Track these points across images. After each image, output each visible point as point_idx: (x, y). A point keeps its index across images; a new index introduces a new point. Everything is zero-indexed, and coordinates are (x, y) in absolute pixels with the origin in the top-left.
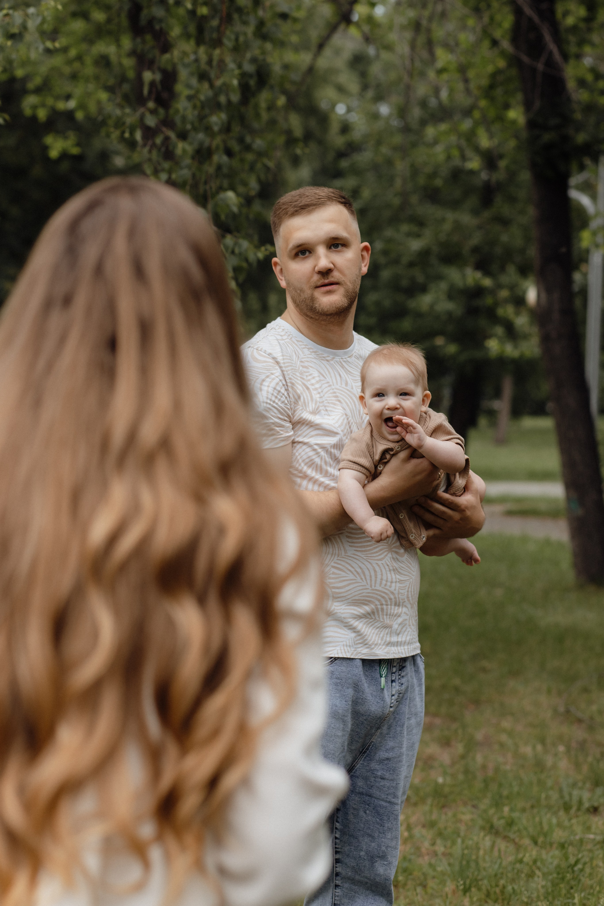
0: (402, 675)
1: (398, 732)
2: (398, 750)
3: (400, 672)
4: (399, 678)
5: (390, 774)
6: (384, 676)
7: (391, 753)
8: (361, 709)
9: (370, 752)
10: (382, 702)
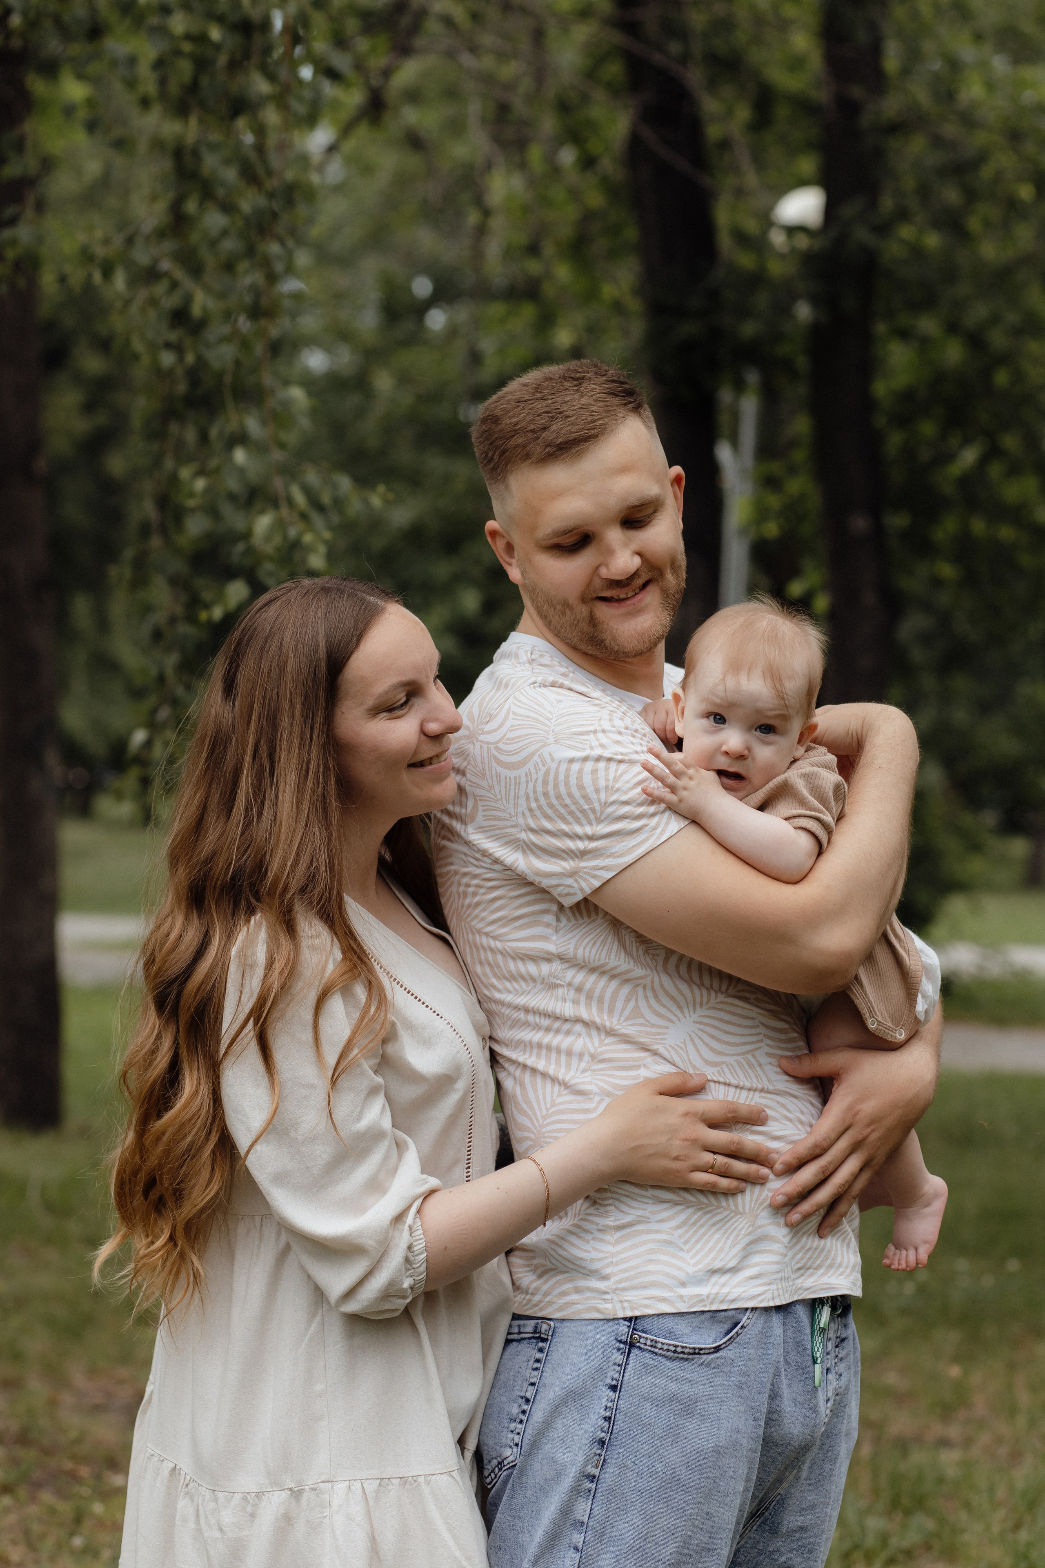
0: (840, 1356)
1: (825, 1474)
2: (822, 1509)
3: (837, 1350)
4: (836, 1363)
5: (803, 1558)
6: (819, 1361)
7: (809, 1517)
8: (775, 1434)
9: (770, 1514)
10: (814, 1415)
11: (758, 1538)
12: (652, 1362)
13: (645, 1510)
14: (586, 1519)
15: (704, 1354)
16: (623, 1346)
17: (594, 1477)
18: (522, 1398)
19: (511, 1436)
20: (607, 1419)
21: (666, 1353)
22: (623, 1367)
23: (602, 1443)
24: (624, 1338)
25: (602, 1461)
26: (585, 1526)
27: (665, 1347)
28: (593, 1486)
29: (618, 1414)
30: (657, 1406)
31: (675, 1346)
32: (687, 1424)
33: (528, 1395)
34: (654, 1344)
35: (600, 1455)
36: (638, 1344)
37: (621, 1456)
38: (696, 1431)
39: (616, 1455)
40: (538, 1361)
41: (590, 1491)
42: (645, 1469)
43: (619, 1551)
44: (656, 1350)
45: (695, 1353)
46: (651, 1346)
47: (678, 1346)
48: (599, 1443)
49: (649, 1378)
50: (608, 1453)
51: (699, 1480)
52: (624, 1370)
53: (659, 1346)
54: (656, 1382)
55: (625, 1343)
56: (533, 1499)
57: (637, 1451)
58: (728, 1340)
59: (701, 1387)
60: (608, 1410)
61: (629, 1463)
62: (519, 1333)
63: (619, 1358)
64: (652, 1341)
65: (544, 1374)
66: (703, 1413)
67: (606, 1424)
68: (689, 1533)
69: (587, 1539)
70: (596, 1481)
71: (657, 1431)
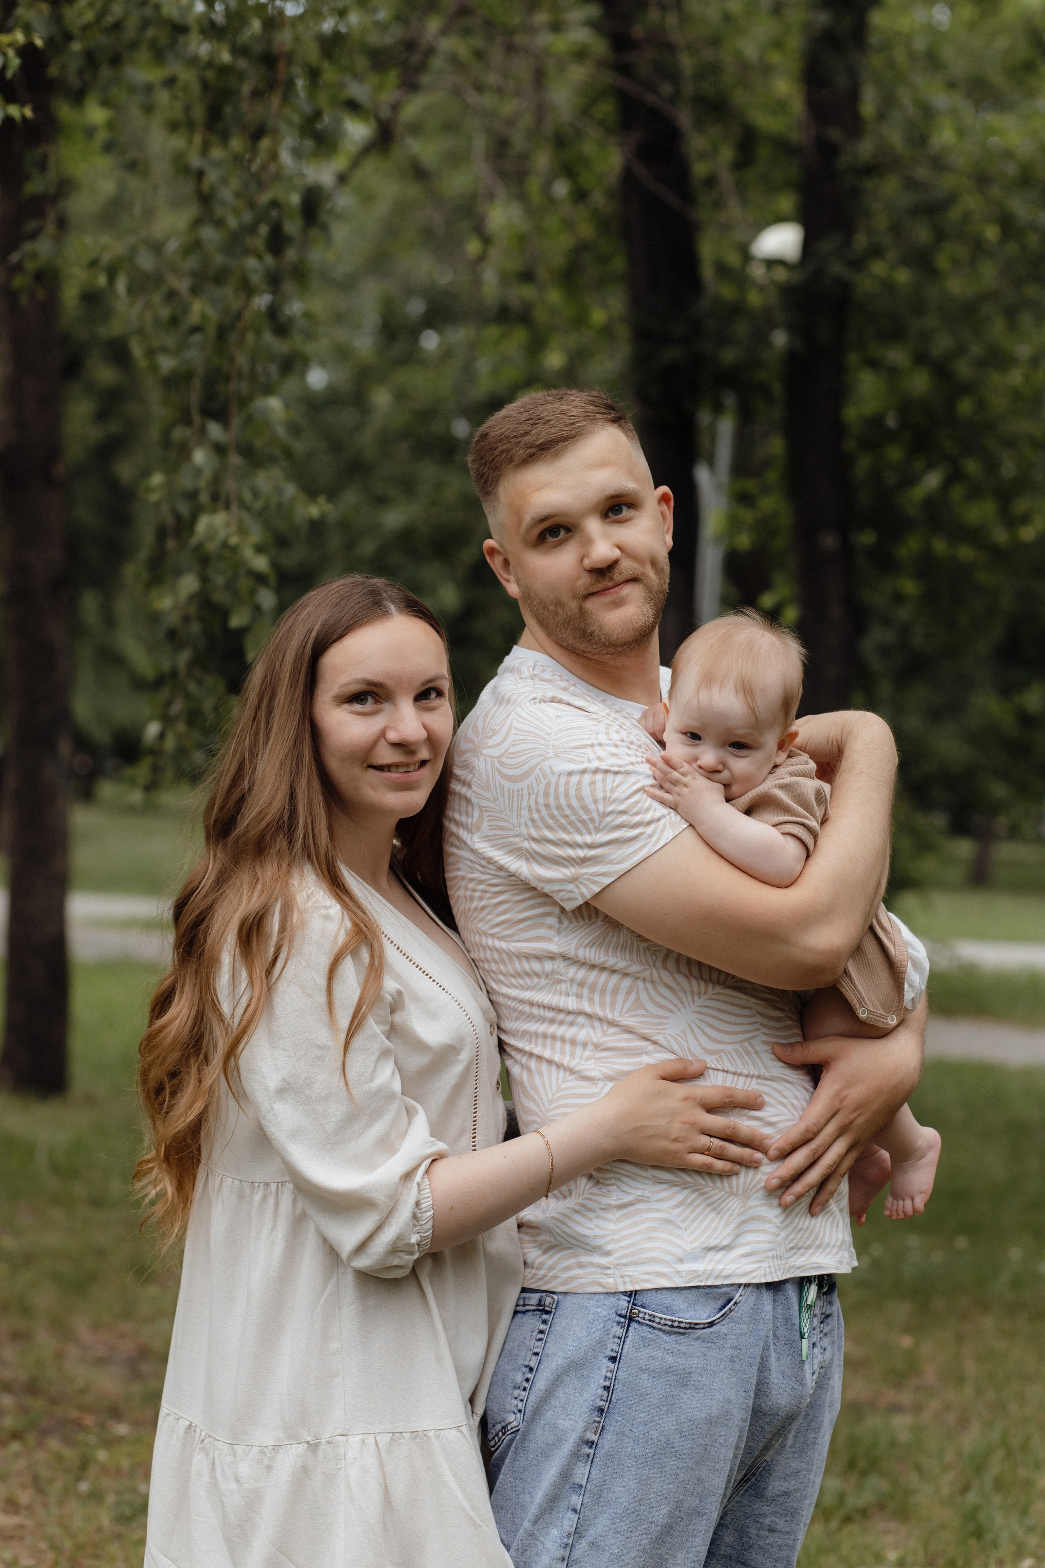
0: (825, 1331)
1: (808, 1442)
2: (805, 1476)
3: (822, 1325)
4: (821, 1338)
5: (786, 1521)
6: (806, 1336)
7: (793, 1482)
8: (763, 1405)
9: (757, 1480)
10: (801, 1387)
11: (745, 1501)
12: (649, 1336)
13: (640, 1475)
14: (584, 1483)
15: (699, 1328)
16: (622, 1320)
17: (593, 1443)
18: (526, 1366)
19: (515, 1402)
20: (606, 1388)
21: (663, 1327)
22: (623, 1339)
23: (601, 1410)
24: (624, 1313)
25: (601, 1427)
26: (583, 1489)
27: (663, 1322)
28: (592, 1451)
29: (616, 1384)
30: (654, 1377)
31: (672, 1321)
32: (682, 1394)
33: (532, 1364)
34: (652, 1318)
35: (599, 1422)
36: (637, 1318)
37: (619, 1423)
38: (690, 1401)
39: (614, 1423)
40: (541, 1332)
41: (588, 1456)
42: (641, 1436)
43: (616, 1513)
44: (654, 1324)
45: (690, 1328)
46: (650, 1320)
47: (675, 1321)
48: (598, 1411)
49: (647, 1351)
50: (607, 1420)
51: (692, 1448)
52: (624, 1342)
53: (657, 1320)
54: (653, 1355)
55: (624, 1317)
56: (534, 1462)
57: (634, 1419)
58: (722, 1316)
59: (696, 1360)
60: (607, 1379)
61: (627, 1430)
62: (524, 1305)
63: (619, 1331)
64: (651, 1315)
65: (547, 1344)
66: (697, 1384)
67: (606, 1393)
68: (681, 1497)
69: (585, 1501)
70: (594, 1446)
71: (653, 1401)
